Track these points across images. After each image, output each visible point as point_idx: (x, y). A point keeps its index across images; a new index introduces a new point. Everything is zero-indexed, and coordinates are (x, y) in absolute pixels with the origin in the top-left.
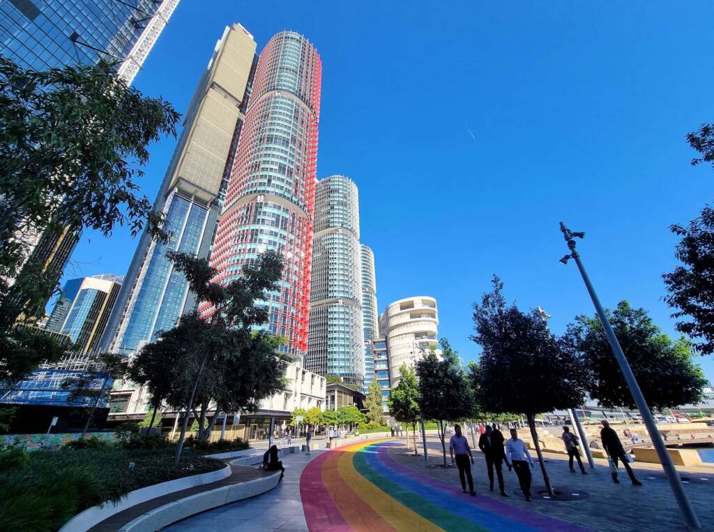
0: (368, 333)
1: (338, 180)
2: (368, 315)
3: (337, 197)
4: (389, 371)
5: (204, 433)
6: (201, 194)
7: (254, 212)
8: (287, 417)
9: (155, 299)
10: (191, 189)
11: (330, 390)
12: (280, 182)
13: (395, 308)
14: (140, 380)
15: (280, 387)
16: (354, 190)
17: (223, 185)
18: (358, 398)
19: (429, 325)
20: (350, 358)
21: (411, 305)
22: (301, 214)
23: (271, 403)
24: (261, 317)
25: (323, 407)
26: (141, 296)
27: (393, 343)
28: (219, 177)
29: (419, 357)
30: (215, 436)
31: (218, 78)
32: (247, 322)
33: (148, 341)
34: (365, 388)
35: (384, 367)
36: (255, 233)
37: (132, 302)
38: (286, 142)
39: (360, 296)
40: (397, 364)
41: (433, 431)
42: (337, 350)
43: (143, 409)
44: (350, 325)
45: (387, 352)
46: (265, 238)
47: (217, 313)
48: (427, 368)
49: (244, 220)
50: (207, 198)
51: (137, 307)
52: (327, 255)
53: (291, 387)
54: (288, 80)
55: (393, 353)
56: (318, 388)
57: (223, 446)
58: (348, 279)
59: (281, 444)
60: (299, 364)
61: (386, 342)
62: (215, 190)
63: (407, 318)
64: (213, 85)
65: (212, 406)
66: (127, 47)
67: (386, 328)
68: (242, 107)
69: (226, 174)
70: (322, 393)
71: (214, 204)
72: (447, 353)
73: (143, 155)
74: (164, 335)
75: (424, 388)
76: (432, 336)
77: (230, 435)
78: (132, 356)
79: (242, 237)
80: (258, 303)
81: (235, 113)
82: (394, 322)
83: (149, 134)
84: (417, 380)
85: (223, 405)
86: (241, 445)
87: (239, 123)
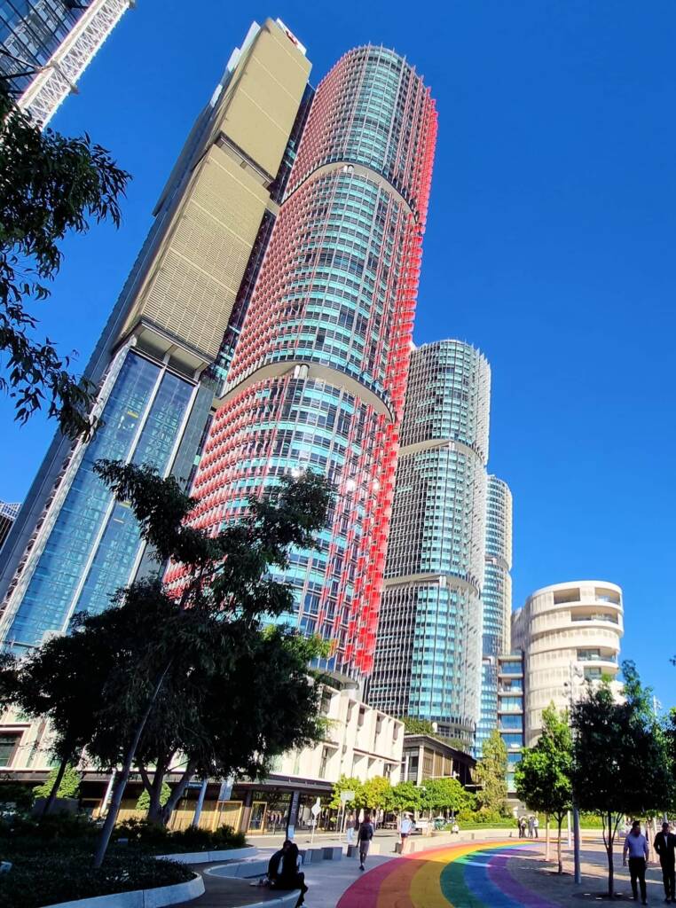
0: (491, 643)
1: (454, 349)
2: (494, 609)
3: (451, 381)
4: (524, 717)
5: (159, 814)
6: (183, 354)
7: (286, 397)
8: (325, 792)
9: (80, 552)
10: (163, 343)
11: (410, 746)
12: (341, 343)
13: (544, 598)
14: (34, 706)
15: (313, 734)
16: (484, 371)
17: (229, 338)
18: (463, 764)
19: (606, 636)
20: (453, 686)
21: (574, 596)
22: (379, 408)
23: (293, 764)
24: (280, 599)
25: (395, 778)
26: (52, 543)
27: (535, 665)
28: (222, 322)
29: (580, 693)
30: (181, 820)
31: (231, 125)
32: (253, 606)
33: (63, 631)
34: (477, 747)
35: (515, 708)
36: (285, 437)
37: (32, 556)
38: (357, 266)
39: (481, 572)
40: (538, 704)
41: (593, 831)
42: (430, 671)
43: (43, 762)
44: (456, 628)
45: (523, 682)
46: (304, 449)
47: (196, 585)
48: (593, 714)
49: (264, 411)
50: (196, 361)
51: (43, 566)
52: (423, 490)
53: (334, 734)
54: (370, 144)
55: (535, 683)
56: (389, 740)
57: (195, 839)
58: (460, 540)
59: (309, 841)
60: (355, 694)
61: (523, 663)
62: (212, 348)
63: (565, 620)
64: (220, 138)
65: (178, 763)
66: (48, 44)
67: (524, 637)
68: (276, 188)
69: (236, 318)
70: (397, 752)
71: (209, 374)
72: (632, 690)
73: (49, 254)
74: (91, 622)
75: (581, 751)
76: (609, 656)
77: (211, 820)
78: (23, 660)
79: (259, 444)
80: (274, 570)
81: (262, 199)
82: (540, 626)
83: (65, 216)
84: (572, 736)
85: (198, 763)
86: (229, 839)
87: (268, 219)
